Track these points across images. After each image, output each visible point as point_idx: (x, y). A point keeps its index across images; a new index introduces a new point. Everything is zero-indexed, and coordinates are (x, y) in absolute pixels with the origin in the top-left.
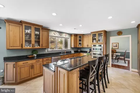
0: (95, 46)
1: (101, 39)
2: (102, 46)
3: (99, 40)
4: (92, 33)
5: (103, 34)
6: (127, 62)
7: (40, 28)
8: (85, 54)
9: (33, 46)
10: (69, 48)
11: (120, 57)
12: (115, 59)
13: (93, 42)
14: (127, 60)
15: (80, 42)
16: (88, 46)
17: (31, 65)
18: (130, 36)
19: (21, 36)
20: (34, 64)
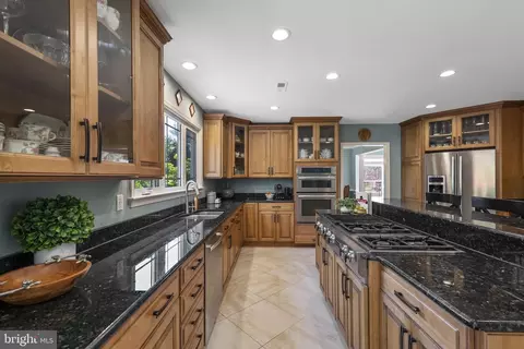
2: (334, 171)
5: (336, 132)
16: (271, 171)
18: (388, 144)
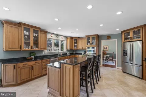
0: (88, 48)
1: (95, 42)
2: (95, 48)
3: (93, 43)
4: (86, 36)
5: (96, 38)
6: (114, 62)
7: (38, 30)
8: (80, 56)
9: (32, 47)
10: (65, 50)
11: (110, 58)
12: (106, 60)
13: (87, 45)
14: (114, 61)
15: (75, 45)
16: (83, 48)
17: (31, 66)
18: (116, 40)
19: (20, 38)
20: (33, 66)
